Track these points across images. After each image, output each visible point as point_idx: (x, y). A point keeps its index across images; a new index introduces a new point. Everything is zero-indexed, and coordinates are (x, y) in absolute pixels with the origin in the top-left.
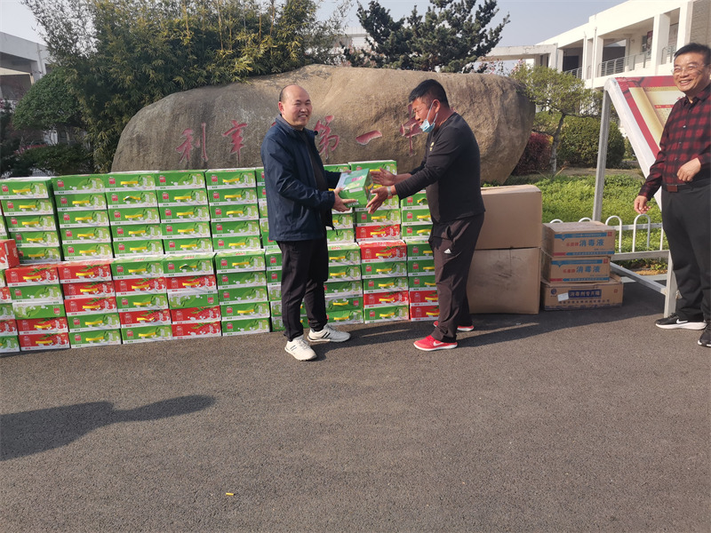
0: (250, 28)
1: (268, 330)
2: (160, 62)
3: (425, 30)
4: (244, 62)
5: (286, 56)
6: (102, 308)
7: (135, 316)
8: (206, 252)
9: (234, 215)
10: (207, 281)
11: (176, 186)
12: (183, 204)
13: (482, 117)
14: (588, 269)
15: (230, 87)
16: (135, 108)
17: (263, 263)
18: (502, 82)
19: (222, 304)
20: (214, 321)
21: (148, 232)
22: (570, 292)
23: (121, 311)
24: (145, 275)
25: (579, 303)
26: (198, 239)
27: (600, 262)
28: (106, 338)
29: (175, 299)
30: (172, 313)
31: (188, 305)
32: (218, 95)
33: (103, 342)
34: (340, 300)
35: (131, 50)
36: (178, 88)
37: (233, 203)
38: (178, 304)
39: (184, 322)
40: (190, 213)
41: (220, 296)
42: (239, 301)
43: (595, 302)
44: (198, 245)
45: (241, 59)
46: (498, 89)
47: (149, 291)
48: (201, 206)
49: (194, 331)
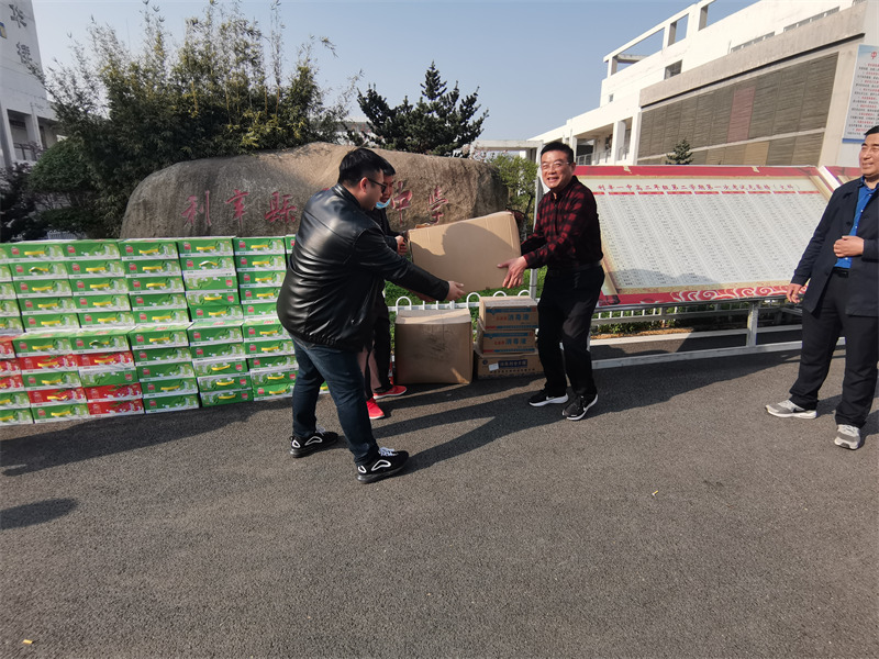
0: (257, 106)
1: (197, 406)
2: (168, 134)
3: (415, 118)
4: (250, 137)
5: (291, 133)
6: (8, 386)
7: (45, 394)
8: (127, 326)
9: (156, 288)
10: (122, 357)
11: (87, 257)
12: (96, 276)
13: (462, 196)
14: (516, 341)
15: (235, 159)
16: (144, 174)
17: (185, 339)
18: (480, 166)
19: (142, 380)
20: (135, 398)
21: (60, 305)
22: (500, 363)
23: (28, 389)
24: (52, 351)
25: (508, 372)
26: (117, 312)
27: (526, 334)
28: (16, 417)
29: (88, 376)
30: (87, 391)
31: (102, 383)
32: (224, 166)
33: (13, 422)
34: (275, 375)
35: (141, 120)
36: (186, 157)
37: (153, 275)
38: (92, 381)
39: (101, 400)
40: (105, 285)
41: (139, 373)
42: (162, 377)
43: (521, 371)
44: (118, 318)
45: (248, 134)
46: (476, 172)
47: (57, 369)
48: (118, 278)
49: (113, 409)
